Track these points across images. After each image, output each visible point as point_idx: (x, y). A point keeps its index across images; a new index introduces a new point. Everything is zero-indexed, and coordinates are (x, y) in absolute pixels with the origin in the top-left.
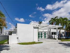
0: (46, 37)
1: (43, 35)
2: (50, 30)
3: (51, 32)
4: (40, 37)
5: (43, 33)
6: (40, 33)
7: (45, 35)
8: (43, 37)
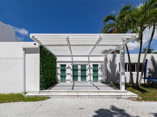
0: (100, 78)
1: (88, 72)
4: (79, 78)
5: (87, 67)
6: (79, 67)
7: (95, 71)
8: (88, 78)
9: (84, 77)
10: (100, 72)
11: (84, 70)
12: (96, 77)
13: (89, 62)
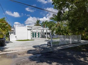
0: (40, 37)
1: (37, 35)
2: (43, 31)
3: (44, 32)
4: (34, 37)
5: (37, 33)
6: (34, 33)
7: (39, 34)
8: (37, 37)
9: (36, 36)
10: (40, 35)
11: (36, 34)
12: (39, 36)
13: (37, 32)
